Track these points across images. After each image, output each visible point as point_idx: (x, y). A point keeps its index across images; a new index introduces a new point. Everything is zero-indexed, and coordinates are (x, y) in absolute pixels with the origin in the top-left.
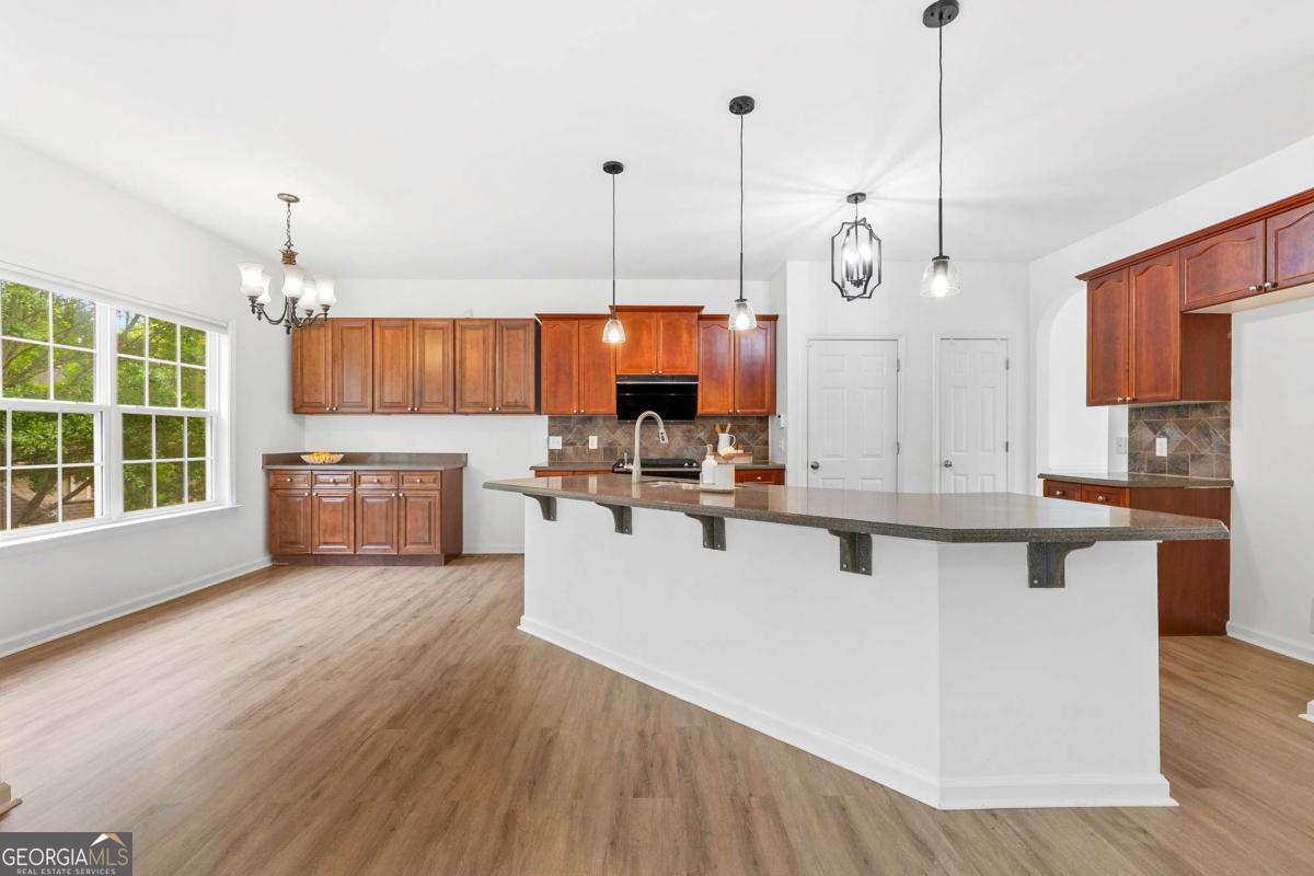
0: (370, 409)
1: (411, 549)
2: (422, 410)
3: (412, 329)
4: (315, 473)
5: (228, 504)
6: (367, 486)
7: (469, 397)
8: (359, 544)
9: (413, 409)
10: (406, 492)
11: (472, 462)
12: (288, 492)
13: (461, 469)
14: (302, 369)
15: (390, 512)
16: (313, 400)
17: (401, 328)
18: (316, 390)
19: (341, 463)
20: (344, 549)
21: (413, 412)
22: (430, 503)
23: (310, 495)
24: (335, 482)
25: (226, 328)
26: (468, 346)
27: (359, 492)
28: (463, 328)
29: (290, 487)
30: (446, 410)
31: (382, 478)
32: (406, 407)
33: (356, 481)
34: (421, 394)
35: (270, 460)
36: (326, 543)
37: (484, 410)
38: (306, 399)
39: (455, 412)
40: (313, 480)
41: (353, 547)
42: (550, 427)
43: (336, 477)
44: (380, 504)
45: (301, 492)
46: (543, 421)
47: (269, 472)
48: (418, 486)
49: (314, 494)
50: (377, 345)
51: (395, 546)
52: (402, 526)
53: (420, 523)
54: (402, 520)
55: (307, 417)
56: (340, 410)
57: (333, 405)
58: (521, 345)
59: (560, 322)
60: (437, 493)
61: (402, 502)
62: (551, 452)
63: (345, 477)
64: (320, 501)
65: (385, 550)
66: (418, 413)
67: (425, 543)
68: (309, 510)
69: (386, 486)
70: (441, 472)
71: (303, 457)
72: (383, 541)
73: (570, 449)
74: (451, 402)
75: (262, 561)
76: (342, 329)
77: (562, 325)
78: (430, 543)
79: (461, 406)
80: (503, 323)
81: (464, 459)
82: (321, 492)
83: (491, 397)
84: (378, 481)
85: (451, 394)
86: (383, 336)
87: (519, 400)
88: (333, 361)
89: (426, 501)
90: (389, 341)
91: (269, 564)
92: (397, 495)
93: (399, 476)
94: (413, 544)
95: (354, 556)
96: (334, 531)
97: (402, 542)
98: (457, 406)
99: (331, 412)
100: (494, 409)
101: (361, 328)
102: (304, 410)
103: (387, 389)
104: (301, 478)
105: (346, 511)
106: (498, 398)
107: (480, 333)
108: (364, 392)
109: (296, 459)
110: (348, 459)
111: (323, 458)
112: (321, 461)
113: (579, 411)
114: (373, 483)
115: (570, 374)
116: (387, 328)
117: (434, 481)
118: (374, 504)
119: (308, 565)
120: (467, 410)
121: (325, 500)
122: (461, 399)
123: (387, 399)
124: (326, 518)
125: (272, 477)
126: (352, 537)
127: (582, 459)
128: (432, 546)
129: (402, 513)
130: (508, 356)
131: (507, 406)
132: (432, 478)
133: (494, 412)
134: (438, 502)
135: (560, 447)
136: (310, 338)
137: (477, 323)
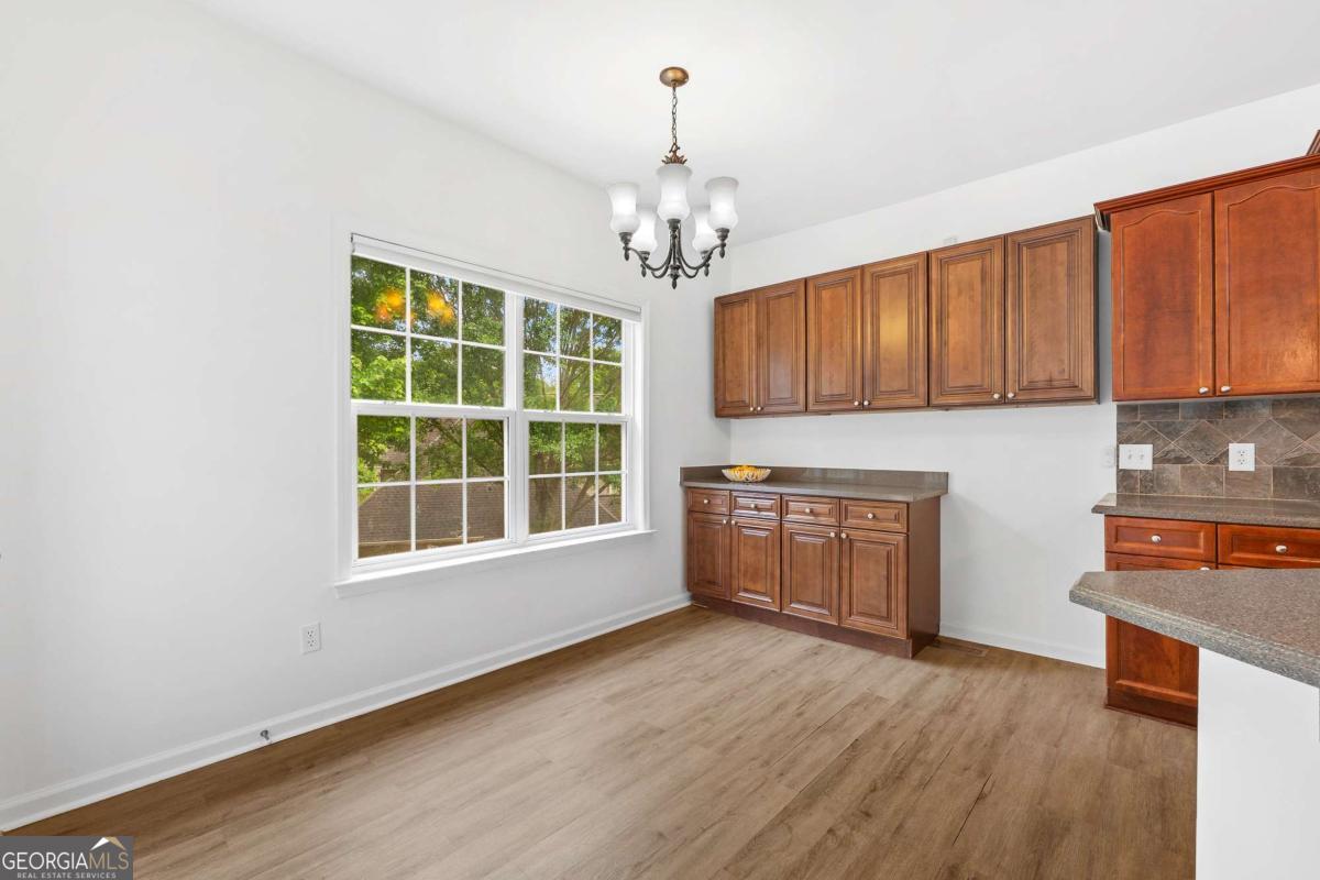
0: (801, 406)
1: (859, 622)
2: (876, 404)
3: (861, 283)
4: (734, 494)
5: (641, 529)
6: (798, 515)
7: (955, 379)
8: (786, 600)
9: (861, 404)
10: (852, 532)
11: (956, 486)
12: (704, 516)
13: (938, 499)
14: (724, 361)
15: (827, 560)
16: (736, 398)
17: (843, 283)
18: (739, 385)
19: (767, 481)
20: (765, 601)
21: (862, 408)
22: (889, 554)
23: (729, 522)
24: (757, 508)
25: (638, 314)
26: (953, 291)
27: (786, 525)
28: (942, 264)
29: (709, 510)
30: (916, 402)
31: (818, 507)
32: (852, 401)
33: (782, 508)
34: (874, 379)
35: (689, 474)
36: (746, 590)
37: (985, 398)
38: (728, 399)
39: (929, 405)
40: (733, 505)
41: (778, 602)
42: (1121, 427)
43: (759, 502)
44: (814, 545)
45: (720, 518)
46: (1106, 415)
47: (688, 490)
48: (870, 524)
49: (733, 522)
50: (811, 315)
51: (835, 611)
52: (846, 582)
53: (873, 583)
54: (845, 575)
55: (733, 420)
56: (766, 410)
57: (758, 404)
58: (1062, 272)
59: (1157, 208)
60: (901, 538)
61: (845, 547)
62: (1124, 477)
63: (768, 503)
64: (739, 533)
65: (820, 615)
66: (870, 409)
67: (881, 618)
68: (728, 541)
69: (823, 520)
70: (908, 504)
71: (726, 472)
72: (819, 602)
73: (1174, 471)
74: (922, 389)
75: (678, 600)
76: (768, 300)
77: (1167, 211)
78: (888, 618)
79: (942, 394)
80: (1020, 239)
81: (943, 480)
82: (742, 521)
83: (997, 374)
84: (812, 512)
85: (921, 374)
86: (818, 298)
87: (1056, 375)
88: (759, 345)
89: (883, 550)
90: (826, 306)
91: (688, 604)
92: (838, 535)
93: (841, 507)
94: (861, 614)
95: (779, 614)
96: (755, 577)
97: (845, 608)
98: (933, 396)
99: (755, 414)
100: (1004, 396)
101: (790, 295)
102: (726, 412)
103: (825, 376)
104: (719, 501)
105: (770, 553)
106: (1010, 376)
107: (977, 264)
108: (794, 383)
109: (715, 474)
110: (777, 476)
111: (747, 473)
112: (743, 479)
113: (1214, 391)
114: (804, 513)
115: (1188, 311)
116: (824, 287)
117: (897, 519)
118: (805, 544)
119: (728, 614)
120: (951, 400)
121: (747, 532)
122: (940, 381)
123: (826, 391)
124: (746, 555)
125: (690, 495)
126: (777, 588)
127: (1210, 491)
128: (893, 625)
129: (846, 564)
130: (1034, 295)
131: (1031, 388)
132: (892, 513)
133: (1004, 402)
134: (902, 554)
135: (1147, 465)
136: (732, 319)
137: (969, 250)
